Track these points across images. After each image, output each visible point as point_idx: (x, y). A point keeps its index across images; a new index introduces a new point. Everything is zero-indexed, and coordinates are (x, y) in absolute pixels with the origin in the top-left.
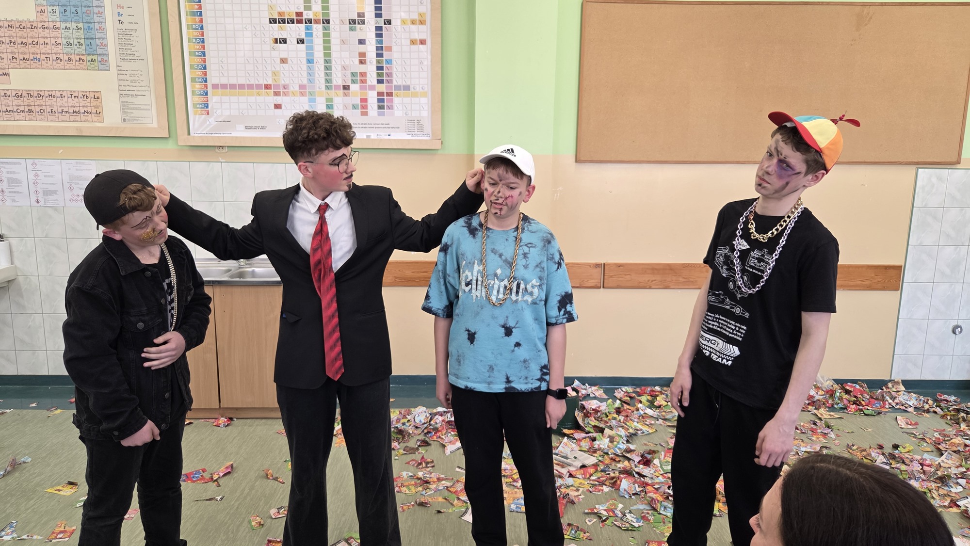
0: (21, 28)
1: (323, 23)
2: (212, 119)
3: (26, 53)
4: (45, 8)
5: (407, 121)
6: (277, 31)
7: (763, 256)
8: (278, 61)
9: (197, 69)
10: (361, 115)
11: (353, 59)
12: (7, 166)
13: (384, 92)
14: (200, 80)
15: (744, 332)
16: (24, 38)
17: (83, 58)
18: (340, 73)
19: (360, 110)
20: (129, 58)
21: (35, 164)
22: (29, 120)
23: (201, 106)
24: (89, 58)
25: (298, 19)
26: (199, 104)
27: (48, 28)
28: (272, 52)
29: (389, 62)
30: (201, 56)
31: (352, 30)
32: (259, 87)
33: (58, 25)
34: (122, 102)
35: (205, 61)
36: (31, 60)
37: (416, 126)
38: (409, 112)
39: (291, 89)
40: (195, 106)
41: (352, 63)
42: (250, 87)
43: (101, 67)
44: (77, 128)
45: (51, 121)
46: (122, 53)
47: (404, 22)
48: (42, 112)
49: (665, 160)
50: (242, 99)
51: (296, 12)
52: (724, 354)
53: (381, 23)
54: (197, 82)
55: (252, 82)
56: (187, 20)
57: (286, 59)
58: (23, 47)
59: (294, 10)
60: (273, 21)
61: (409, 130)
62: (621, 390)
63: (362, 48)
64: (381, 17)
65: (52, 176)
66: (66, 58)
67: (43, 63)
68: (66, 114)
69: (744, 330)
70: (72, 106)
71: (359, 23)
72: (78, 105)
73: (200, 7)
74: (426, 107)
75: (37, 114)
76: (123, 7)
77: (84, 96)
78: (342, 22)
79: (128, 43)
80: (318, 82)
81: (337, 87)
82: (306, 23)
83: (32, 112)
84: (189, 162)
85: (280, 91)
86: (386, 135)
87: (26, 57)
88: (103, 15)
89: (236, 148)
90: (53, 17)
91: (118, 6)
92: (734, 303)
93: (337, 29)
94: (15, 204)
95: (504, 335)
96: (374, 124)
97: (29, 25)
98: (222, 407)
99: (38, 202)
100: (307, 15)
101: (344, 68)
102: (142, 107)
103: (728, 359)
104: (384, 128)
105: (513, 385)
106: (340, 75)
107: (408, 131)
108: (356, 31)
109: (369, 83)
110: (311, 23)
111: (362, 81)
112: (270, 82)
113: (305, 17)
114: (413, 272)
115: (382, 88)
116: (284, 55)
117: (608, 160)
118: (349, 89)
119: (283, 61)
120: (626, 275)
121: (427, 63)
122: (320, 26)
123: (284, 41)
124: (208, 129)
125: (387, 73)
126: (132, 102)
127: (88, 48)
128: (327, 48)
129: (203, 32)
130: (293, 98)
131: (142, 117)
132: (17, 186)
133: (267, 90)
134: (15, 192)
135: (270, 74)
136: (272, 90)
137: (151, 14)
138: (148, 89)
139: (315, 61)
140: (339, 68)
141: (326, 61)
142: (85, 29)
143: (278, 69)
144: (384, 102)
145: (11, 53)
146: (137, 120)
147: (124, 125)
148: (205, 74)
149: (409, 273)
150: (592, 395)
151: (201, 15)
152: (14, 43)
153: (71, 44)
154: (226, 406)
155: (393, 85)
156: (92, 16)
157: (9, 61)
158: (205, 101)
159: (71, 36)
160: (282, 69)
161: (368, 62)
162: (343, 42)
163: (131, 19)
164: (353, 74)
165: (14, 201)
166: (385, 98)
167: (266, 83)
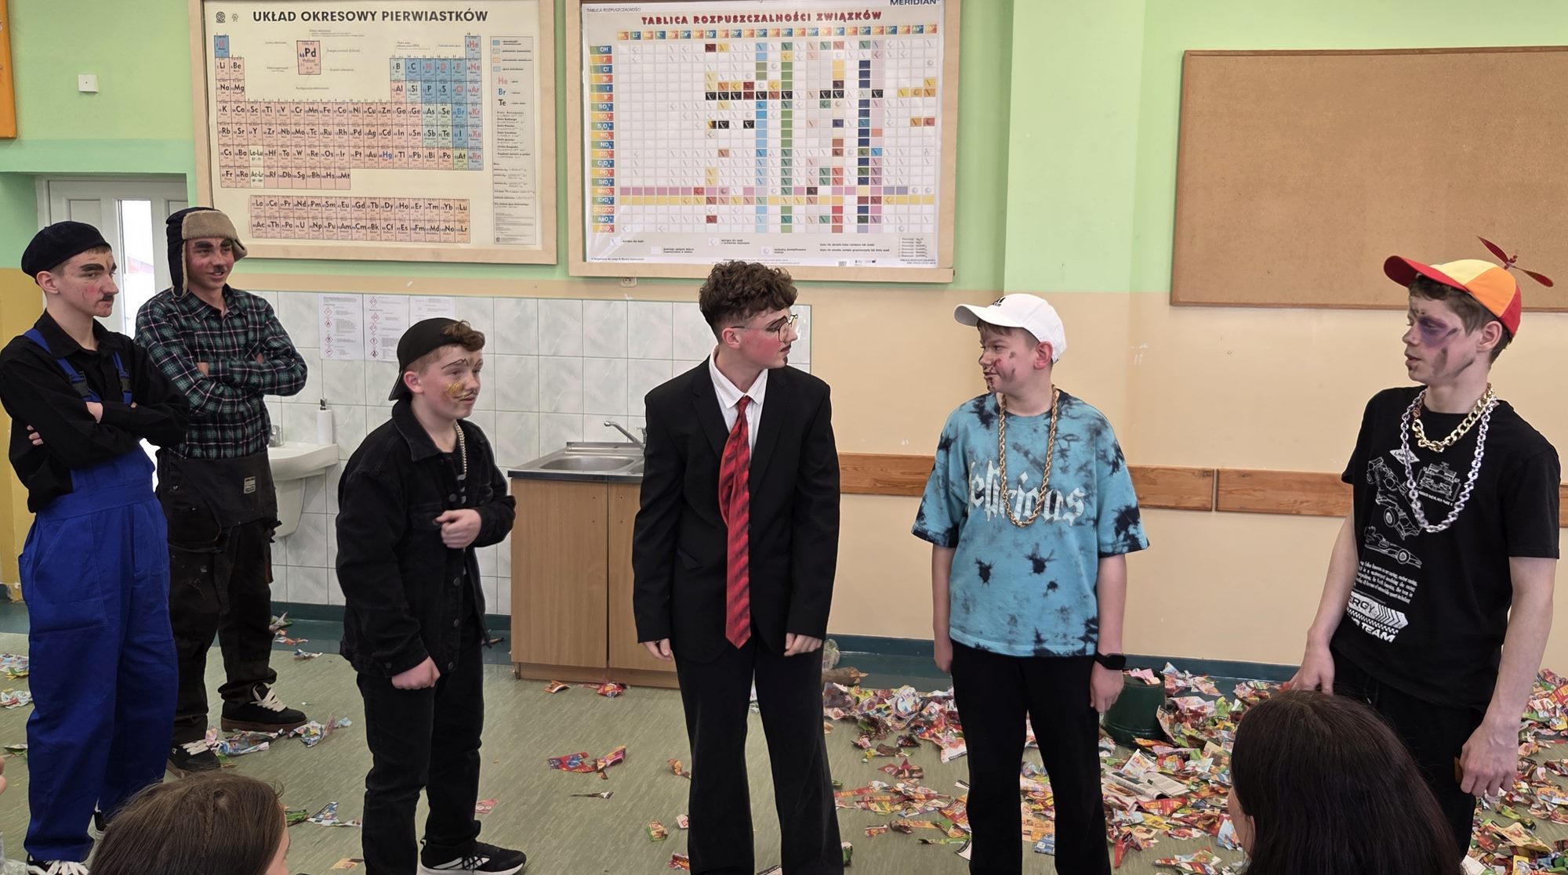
0: (371, 112)
1: (783, 97)
2: (619, 238)
3: (373, 147)
4: (404, 84)
5: (901, 241)
6: (716, 110)
7: (1441, 472)
8: (715, 153)
9: (600, 166)
10: (833, 232)
11: (824, 149)
12: (337, 303)
13: (868, 197)
14: (604, 182)
15: (1413, 589)
16: (373, 125)
17: (448, 152)
18: (804, 169)
19: (831, 224)
20: (509, 152)
21: (375, 301)
22: (371, 240)
23: (603, 219)
24: (457, 153)
25: (748, 92)
26: (601, 217)
27: (404, 112)
28: (708, 140)
29: (877, 152)
30: (608, 148)
31: (825, 107)
32: (685, 191)
33: (418, 107)
34: (497, 214)
35: (612, 155)
36: (381, 156)
37: (915, 247)
38: (906, 226)
39: (732, 193)
40: (595, 219)
41: (821, 154)
42: (674, 191)
43: (472, 165)
44: (434, 251)
45: (401, 241)
46: (500, 145)
47: (902, 93)
48: (389, 227)
49: (1324, 302)
50: (662, 208)
51: (744, 83)
52: (1384, 625)
53: (867, 93)
54: (600, 185)
55: (678, 183)
56: (591, 96)
57: (727, 151)
58: (371, 138)
59: (742, 79)
60: (711, 96)
61: (904, 254)
62: (1247, 685)
63: (838, 132)
64: (869, 87)
65: (396, 319)
66: (426, 152)
67: (396, 160)
68: (421, 232)
69: (1413, 586)
70: (429, 221)
71: (835, 96)
72: (437, 218)
73: (611, 79)
74: (931, 219)
75: (382, 231)
76: (506, 82)
77: (446, 206)
78: (811, 95)
79: (509, 131)
80: (770, 183)
81: (799, 190)
82: (758, 97)
83: (377, 228)
84: (583, 300)
85: (715, 198)
86: (869, 262)
87: (374, 151)
88: (479, 93)
89: (649, 280)
90: (413, 97)
91: (500, 81)
92: (1395, 545)
93: (804, 106)
94: (345, 357)
95: (1032, 571)
96: (852, 245)
97: (380, 108)
98: (611, 666)
99: (374, 354)
100: (760, 86)
101: (810, 162)
102: (522, 221)
103: (1390, 631)
104: (865, 250)
105: (1046, 646)
106: (803, 172)
107: (903, 256)
108: (830, 107)
109: (846, 183)
110: (765, 97)
111: (837, 182)
112: (702, 184)
113: (757, 89)
114: (902, 473)
115: (866, 191)
116: (723, 145)
117: (1224, 301)
118: (816, 193)
119: (723, 153)
120: (1255, 490)
121: (935, 154)
122: (778, 102)
123: (726, 124)
124: (611, 252)
125: (873, 169)
126: (510, 215)
127: (456, 138)
128: (787, 133)
129: (612, 114)
130: (733, 207)
131: (521, 236)
132: (349, 332)
133: (698, 196)
134: (345, 341)
135: (702, 172)
136: (705, 197)
137: (543, 90)
138: (533, 195)
139: (769, 152)
140: (803, 162)
141: (784, 152)
142: (455, 113)
143: (714, 165)
144: (868, 213)
145: (355, 147)
146: (515, 239)
147: (499, 247)
148: (612, 174)
149: (896, 474)
150: (1194, 690)
151: (611, 89)
152: (360, 133)
153: (434, 134)
154: (616, 666)
155: (882, 186)
156: (463, 94)
157: (351, 158)
158: (609, 213)
159: (435, 122)
160: (721, 165)
161: (845, 153)
162: (810, 124)
163: (517, 98)
164: (823, 171)
165: (343, 352)
166: (870, 205)
167: (696, 185)
